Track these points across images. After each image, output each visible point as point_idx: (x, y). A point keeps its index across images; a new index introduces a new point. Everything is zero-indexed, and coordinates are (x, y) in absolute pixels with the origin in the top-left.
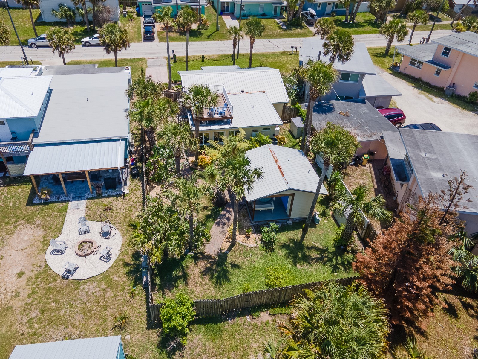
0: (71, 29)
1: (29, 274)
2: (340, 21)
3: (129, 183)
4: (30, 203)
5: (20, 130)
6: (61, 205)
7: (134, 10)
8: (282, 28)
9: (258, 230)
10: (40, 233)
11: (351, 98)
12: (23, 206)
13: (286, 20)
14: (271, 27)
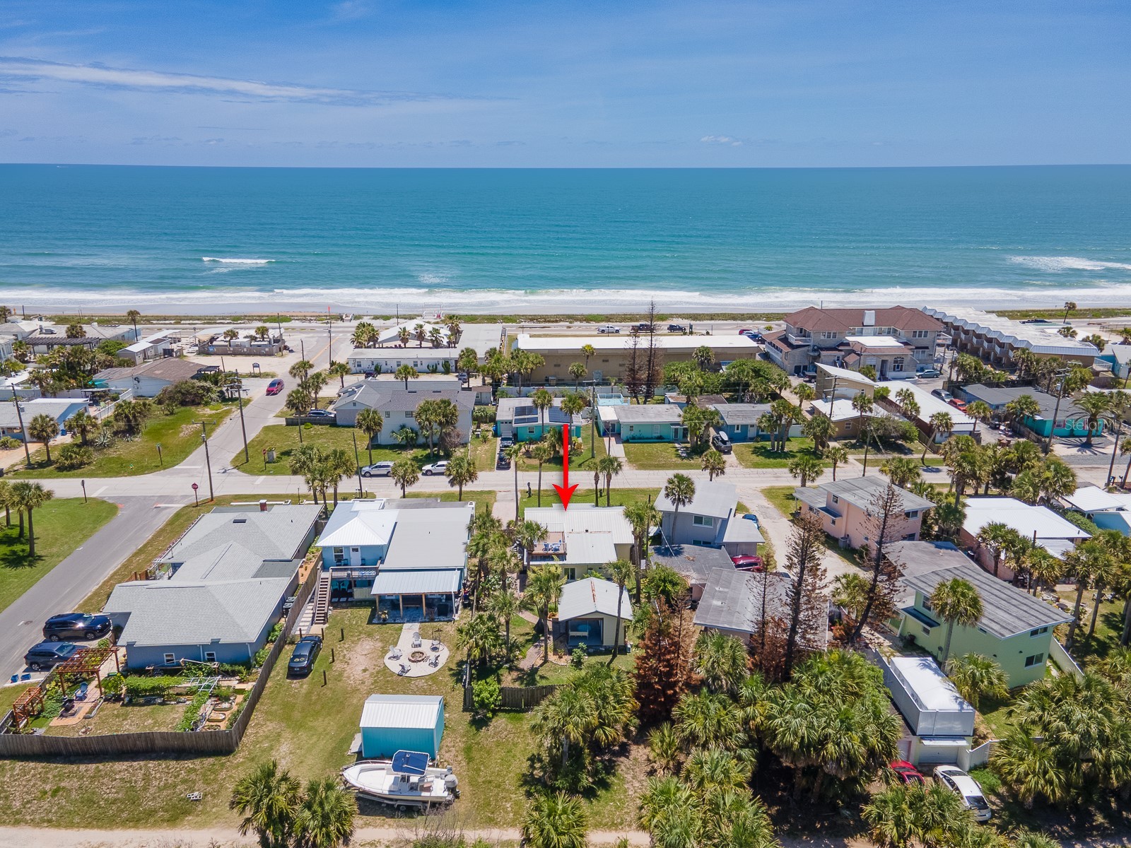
0: (409, 454)
1: (371, 670)
2: (765, 448)
3: (459, 612)
4: (370, 622)
5: (368, 557)
6: (397, 626)
7: (491, 427)
8: (680, 456)
9: (570, 653)
10: (379, 644)
11: (710, 543)
12: (365, 624)
13: (689, 445)
14: (667, 454)
